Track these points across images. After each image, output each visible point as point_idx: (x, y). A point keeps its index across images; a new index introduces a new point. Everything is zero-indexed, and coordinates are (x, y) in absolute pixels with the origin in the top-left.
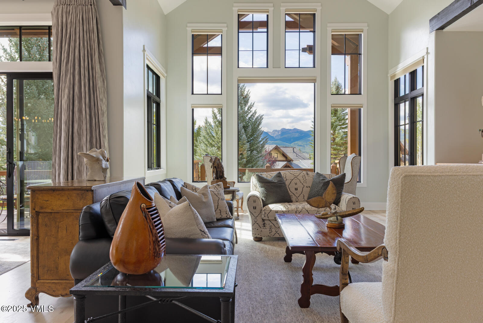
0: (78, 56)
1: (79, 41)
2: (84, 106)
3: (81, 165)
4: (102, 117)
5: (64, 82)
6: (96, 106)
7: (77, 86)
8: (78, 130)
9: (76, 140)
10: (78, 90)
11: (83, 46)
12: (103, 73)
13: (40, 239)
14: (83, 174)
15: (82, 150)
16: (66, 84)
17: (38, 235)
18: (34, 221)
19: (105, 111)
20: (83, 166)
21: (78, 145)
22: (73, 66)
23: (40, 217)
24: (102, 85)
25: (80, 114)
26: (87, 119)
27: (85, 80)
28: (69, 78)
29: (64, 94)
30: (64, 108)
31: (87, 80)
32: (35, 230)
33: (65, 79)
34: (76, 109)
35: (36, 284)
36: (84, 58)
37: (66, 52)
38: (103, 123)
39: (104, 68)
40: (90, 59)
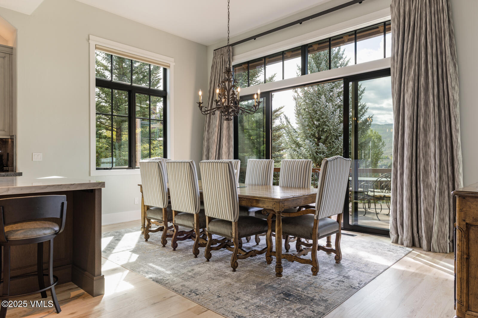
0: (424, 43)
1: (425, 26)
2: (431, 98)
3: (427, 164)
4: (455, 107)
5: (407, 75)
6: (446, 97)
7: (423, 76)
8: (424, 125)
9: (421, 136)
10: (424, 81)
11: (431, 31)
12: (454, 56)
13: (472, 260)
14: (429, 175)
15: (429, 147)
16: (409, 77)
17: (469, 253)
18: (463, 235)
19: (457, 101)
20: (429, 166)
21: (424, 142)
22: (418, 55)
23: (471, 231)
24: (453, 71)
25: (426, 107)
26: (436, 112)
27: (433, 68)
28: (414, 69)
29: (407, 88)
30: (409, 102)
31: (435, 68)
32: (465, 246)
33: (408, 72)
34: (422, 102)
35: (465, 315)
36: (431, 44)
37: (409, 42)
38: (456, 114)
39: (455, 50)
40: (438, 43)
